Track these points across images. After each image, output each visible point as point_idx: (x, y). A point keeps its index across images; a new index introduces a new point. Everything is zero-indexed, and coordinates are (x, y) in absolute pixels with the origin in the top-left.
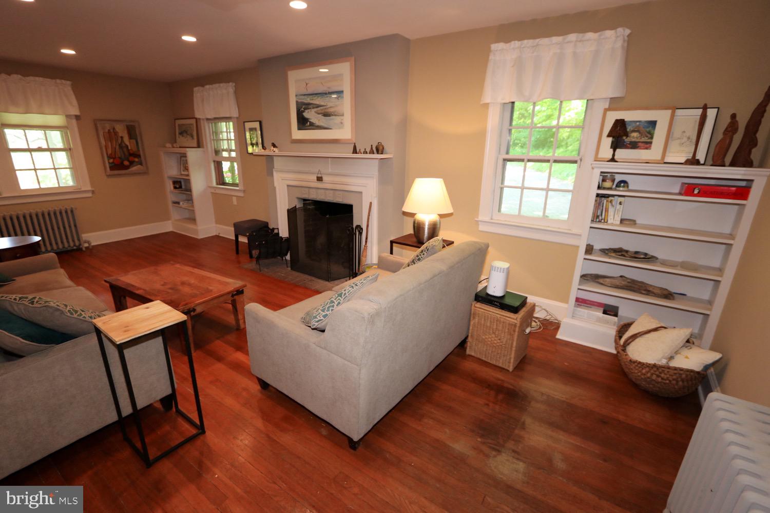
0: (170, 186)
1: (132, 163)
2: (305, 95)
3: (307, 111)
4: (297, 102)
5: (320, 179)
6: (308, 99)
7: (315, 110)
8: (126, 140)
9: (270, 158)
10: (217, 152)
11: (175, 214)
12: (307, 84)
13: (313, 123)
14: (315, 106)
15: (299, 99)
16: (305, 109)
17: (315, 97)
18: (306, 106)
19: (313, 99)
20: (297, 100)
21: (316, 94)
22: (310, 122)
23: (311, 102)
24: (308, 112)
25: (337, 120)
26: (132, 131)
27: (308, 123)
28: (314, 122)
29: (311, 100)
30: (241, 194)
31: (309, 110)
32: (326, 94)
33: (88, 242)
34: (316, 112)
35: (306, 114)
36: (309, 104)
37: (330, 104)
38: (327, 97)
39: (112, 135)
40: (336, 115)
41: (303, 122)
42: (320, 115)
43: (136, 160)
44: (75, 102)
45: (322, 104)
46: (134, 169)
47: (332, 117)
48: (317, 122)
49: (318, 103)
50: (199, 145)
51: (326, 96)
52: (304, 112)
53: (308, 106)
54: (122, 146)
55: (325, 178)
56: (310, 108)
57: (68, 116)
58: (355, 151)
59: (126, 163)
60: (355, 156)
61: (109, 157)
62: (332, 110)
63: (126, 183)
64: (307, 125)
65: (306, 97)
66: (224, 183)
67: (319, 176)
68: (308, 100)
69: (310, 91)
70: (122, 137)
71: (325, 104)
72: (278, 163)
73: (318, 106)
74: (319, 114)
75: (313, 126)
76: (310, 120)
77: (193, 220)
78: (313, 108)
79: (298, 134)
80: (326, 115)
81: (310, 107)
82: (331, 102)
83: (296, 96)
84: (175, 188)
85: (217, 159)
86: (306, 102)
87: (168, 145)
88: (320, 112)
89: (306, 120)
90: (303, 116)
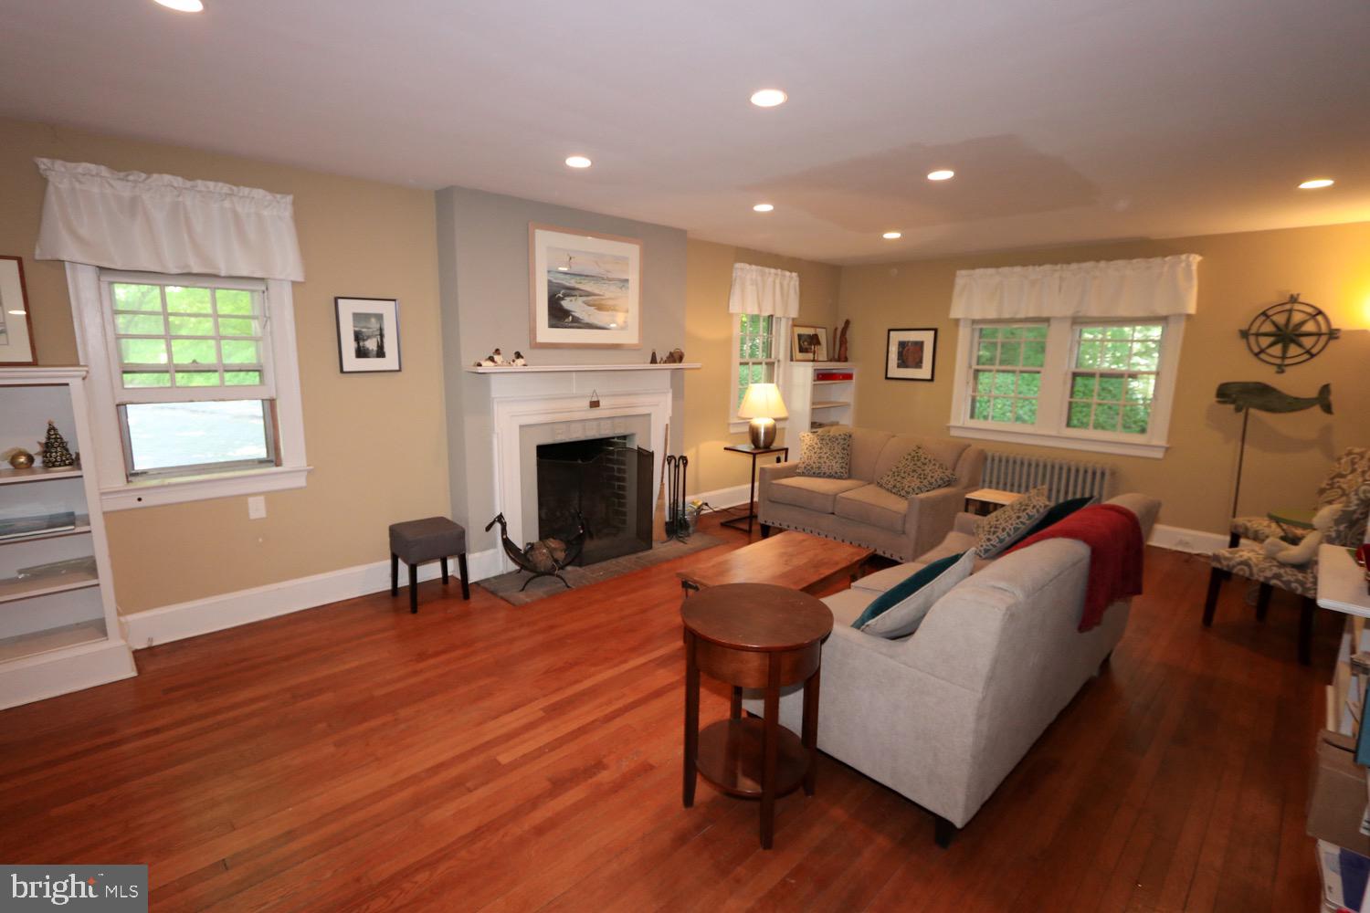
2: (567, 274)
3: (568, 299)
4: (550, 282)
6: (573, 281)
7: (585, 299)
12: (571, 259)
13: (578, 318)
14: (583, 294)
15: (556, 279)
16: (566, 295)
17: (584, 280)
18: (568, 291)
19: (580, 283)
20: (552, 279)
21: (587, 276)
22: (573, 317)
23: (578, 286)
24: (571, 301)
25: (619, 317)
27: (570, 318)
28: (581, 317)
29: (577, 283)
31: (573, 298)
32: (602, 279)
34: (585, 303)
35: (566, 304)
36: (574, 289)
37: (608, 295)
38: (605, 284)
40: (617, 311)
41: (559, 315)
42: (592, 308)
45: (597, 291)
47: (611, 313)
48: (585, 317)
49: (589, 289)
51: (603, 282)
52: (563, 299)
53: (571, 292)
56: (575, 296)
58: (654, 361)
60: (654, 366)
62: (611, 303)
64: (567, 320)
65: (567, 277)
67: (595, 399)
68: (572, 283)
69: (575, 270)
71: (601, 293)
73: (589, 294)
74: (591, 306)
75: (577, 323)
76: (573, 313)
78: (581, 296)
79: (546, 334)
80: (600, 308)
81: (577, 293)
82: (607, 292)
83: (549, 272)
86: (568, 284)
88: (592, 303)
89: (567, 313)
90: (561, 306)
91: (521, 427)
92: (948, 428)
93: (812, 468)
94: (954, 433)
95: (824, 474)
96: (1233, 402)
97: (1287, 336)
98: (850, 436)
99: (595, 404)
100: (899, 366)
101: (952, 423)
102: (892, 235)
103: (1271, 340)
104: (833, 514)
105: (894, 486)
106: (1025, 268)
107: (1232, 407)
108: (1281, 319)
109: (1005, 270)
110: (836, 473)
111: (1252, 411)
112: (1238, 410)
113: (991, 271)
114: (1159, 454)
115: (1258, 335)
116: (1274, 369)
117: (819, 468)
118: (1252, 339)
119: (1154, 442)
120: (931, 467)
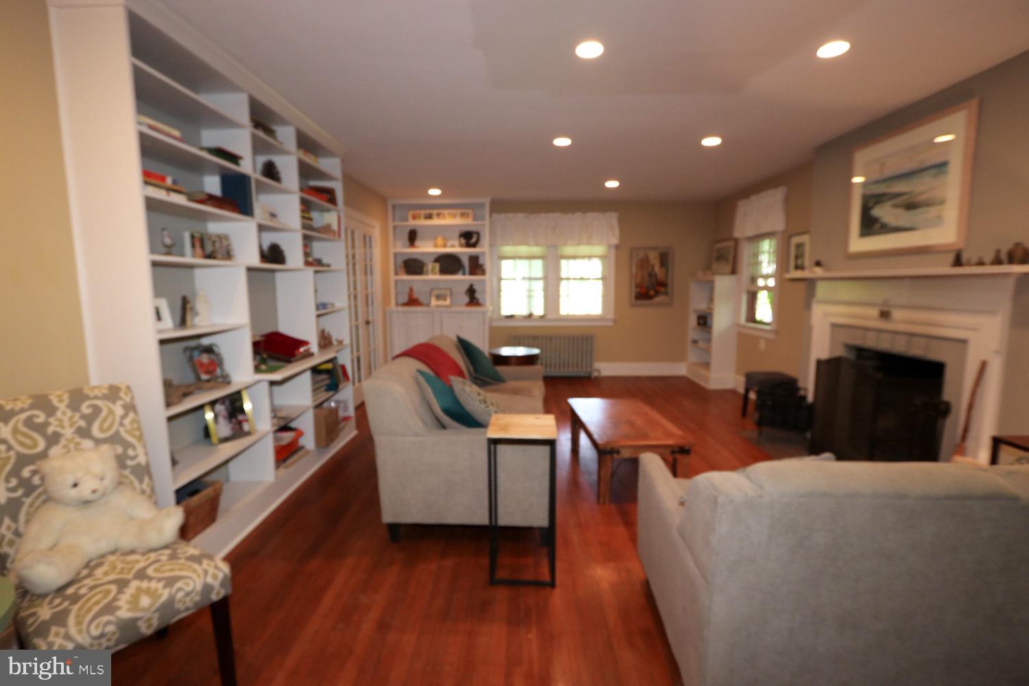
0: (693, 321)
1: (657, 293)
2: (877, 182)
3: (878, 207)
4: (864, 195)
5: (885, 315)
7: (893, 202)
8: (657, 269)
9: (811, 283)
10: (753, 280)
11: (693, 356)
12: (883, 165)
13: (885, 224)
14: (892, 196)
15: (869, 191)
16: (877, 203)
17: (894, 181)
19: (890, 187)
20: (865, 192)
21: (898, 177)
22: (881, 223)
23: (887, 191)
24: (880, 208)
25: (932, 212)
26: (664, 259)
27: (878, 224)
28: (887, 222)
29: (887, 188)
30: (771, 336)
31: (881, 205)
32: (915, 173)
33: (598, 371)
34: (892, 206)
35: (877, 212)
36: (884, 195)
39: (644, 263)
40: (928, 205)
42: (901, 209)
43: (663, 289)
44: (617, 231)
45: (906, 190)
46: (658, 299)
47: (922, 210)
48: (891, 222)
49: (898, 190)
50: (734, 271)
51: (915, 176)
52: (873, 208)
53: (880, 198)
54: (652, 275)
55: (897, 314)
56: (884, 201)
57: (609, 246)
58: (958, 262)
59: (652, 293)
60: (958, 270)
61: (637, 286)
62: (922, 198)
63: (649, 313)
64: (875, 228)
65: (880, 184)
66: (755, 321)
67: (885, 309)
68: (882, 189)
69: (888, 173)
70: (653, 266)
71: (911, 190)
72: (822, 290)
73: (898, 195)
74: (898, 208)
75: (886, 229)
76: (881, 220)
77: (707, 365)
78: (889, 200)
79: (858, 244)
80: (911, 206)
81: (884, 198)
82: (920, 187)
83: (864, 185)
84: (699, 324)
85: (753, 289)
86: (879, 192)
87: (700, 273)
88: (900, 204)
89: (875, 221)
90: (872, 214)
91: (833, 325)
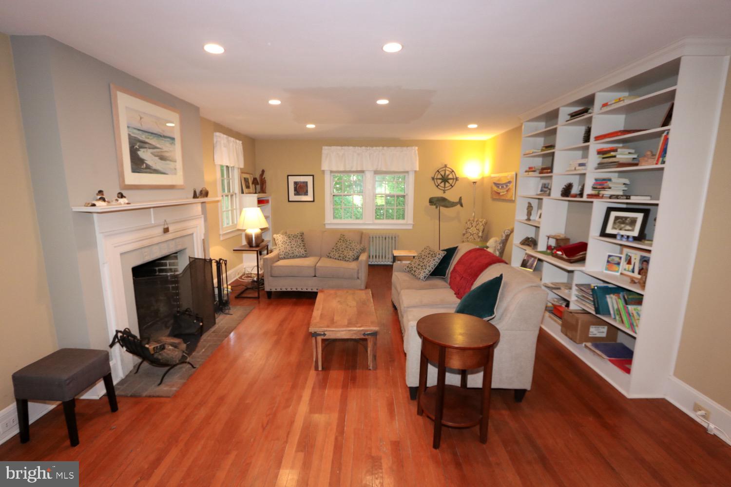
2: (139, 130)
3: (142, 150)
4: (129, 135)
6: (144, 137)
7: (151, 150)
12: (141, 118)
13: (149, 165)
15: (133, 133)
17: (151, 136)
18: (142, 144)
19: (148, 138)
20: (130, 133)
21: (152, 133)
22: (147, 164)
23: (147, 140)
27: (145, 165)
29: (146, 138)
31: (145, 150)
32: (161, 136)
36: (144, 142)
37: (165, 149)
38: (162, 140)
40: (171, 161)
41: (138, 164)
42: (157, 158)
45: (158, 146)
49: (154, 143)
51: (161, 138)
55: (170, 228)
56: (146, 148)
60: (195, 200)
64: (142, 167)
65: (140, 132)
67: (166, 227)
69: (144, 128)
74: (156, 156)
76: (146, 162)
78: (150, 148)
79: (132, 178)
80: (162, 158)
81: (147, 146)
83: (128, 127)
86: (141, 138)
88: (156, 154)
89: (142, 161)
90: (138, 155)
91: (122, 254)
92: (325, 224)
93: (289, 254)
94: (327, 227)
95: (297, 256)
96: (435, 205)
97: (445, 179)
98: (303, 234)
99: (166, 230)
100: (295, 195)
101: (327, 222)
102: (311, 126)
103: (440, 181)
104: (315, 276)
105: (339, 256)
106: (354, 147)
107: (434, 207)
108: (443, 173)
109: (346, 148)
110: (303, 254)
111: (441, 208)
112: (437, 207)
113: (339, 148)
114: (411, 227)
115: (437, 179)
116: (442, 191)
117: (293, 253)
118: (435, 180)
119: (409, 222)
120: (354, 244)
